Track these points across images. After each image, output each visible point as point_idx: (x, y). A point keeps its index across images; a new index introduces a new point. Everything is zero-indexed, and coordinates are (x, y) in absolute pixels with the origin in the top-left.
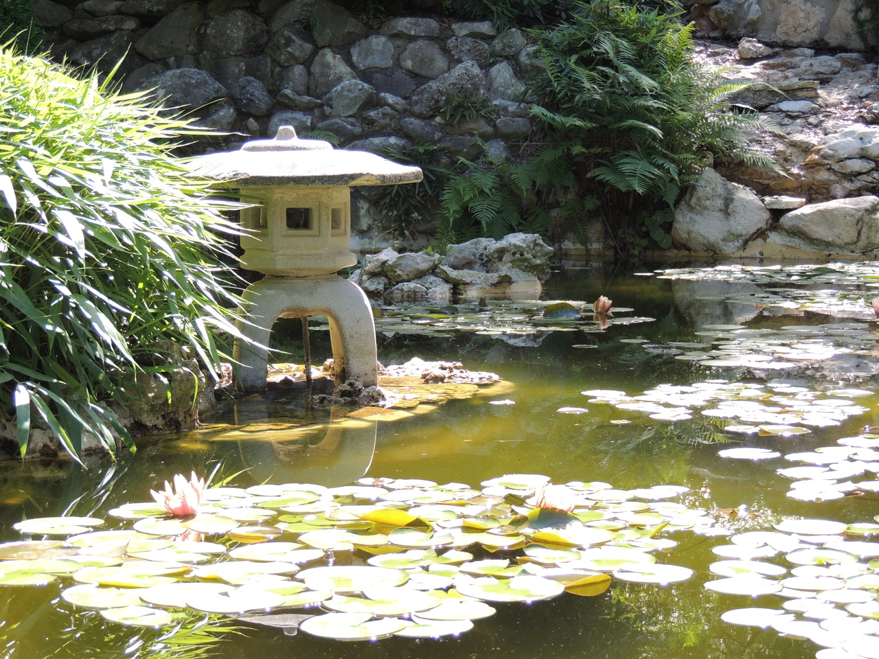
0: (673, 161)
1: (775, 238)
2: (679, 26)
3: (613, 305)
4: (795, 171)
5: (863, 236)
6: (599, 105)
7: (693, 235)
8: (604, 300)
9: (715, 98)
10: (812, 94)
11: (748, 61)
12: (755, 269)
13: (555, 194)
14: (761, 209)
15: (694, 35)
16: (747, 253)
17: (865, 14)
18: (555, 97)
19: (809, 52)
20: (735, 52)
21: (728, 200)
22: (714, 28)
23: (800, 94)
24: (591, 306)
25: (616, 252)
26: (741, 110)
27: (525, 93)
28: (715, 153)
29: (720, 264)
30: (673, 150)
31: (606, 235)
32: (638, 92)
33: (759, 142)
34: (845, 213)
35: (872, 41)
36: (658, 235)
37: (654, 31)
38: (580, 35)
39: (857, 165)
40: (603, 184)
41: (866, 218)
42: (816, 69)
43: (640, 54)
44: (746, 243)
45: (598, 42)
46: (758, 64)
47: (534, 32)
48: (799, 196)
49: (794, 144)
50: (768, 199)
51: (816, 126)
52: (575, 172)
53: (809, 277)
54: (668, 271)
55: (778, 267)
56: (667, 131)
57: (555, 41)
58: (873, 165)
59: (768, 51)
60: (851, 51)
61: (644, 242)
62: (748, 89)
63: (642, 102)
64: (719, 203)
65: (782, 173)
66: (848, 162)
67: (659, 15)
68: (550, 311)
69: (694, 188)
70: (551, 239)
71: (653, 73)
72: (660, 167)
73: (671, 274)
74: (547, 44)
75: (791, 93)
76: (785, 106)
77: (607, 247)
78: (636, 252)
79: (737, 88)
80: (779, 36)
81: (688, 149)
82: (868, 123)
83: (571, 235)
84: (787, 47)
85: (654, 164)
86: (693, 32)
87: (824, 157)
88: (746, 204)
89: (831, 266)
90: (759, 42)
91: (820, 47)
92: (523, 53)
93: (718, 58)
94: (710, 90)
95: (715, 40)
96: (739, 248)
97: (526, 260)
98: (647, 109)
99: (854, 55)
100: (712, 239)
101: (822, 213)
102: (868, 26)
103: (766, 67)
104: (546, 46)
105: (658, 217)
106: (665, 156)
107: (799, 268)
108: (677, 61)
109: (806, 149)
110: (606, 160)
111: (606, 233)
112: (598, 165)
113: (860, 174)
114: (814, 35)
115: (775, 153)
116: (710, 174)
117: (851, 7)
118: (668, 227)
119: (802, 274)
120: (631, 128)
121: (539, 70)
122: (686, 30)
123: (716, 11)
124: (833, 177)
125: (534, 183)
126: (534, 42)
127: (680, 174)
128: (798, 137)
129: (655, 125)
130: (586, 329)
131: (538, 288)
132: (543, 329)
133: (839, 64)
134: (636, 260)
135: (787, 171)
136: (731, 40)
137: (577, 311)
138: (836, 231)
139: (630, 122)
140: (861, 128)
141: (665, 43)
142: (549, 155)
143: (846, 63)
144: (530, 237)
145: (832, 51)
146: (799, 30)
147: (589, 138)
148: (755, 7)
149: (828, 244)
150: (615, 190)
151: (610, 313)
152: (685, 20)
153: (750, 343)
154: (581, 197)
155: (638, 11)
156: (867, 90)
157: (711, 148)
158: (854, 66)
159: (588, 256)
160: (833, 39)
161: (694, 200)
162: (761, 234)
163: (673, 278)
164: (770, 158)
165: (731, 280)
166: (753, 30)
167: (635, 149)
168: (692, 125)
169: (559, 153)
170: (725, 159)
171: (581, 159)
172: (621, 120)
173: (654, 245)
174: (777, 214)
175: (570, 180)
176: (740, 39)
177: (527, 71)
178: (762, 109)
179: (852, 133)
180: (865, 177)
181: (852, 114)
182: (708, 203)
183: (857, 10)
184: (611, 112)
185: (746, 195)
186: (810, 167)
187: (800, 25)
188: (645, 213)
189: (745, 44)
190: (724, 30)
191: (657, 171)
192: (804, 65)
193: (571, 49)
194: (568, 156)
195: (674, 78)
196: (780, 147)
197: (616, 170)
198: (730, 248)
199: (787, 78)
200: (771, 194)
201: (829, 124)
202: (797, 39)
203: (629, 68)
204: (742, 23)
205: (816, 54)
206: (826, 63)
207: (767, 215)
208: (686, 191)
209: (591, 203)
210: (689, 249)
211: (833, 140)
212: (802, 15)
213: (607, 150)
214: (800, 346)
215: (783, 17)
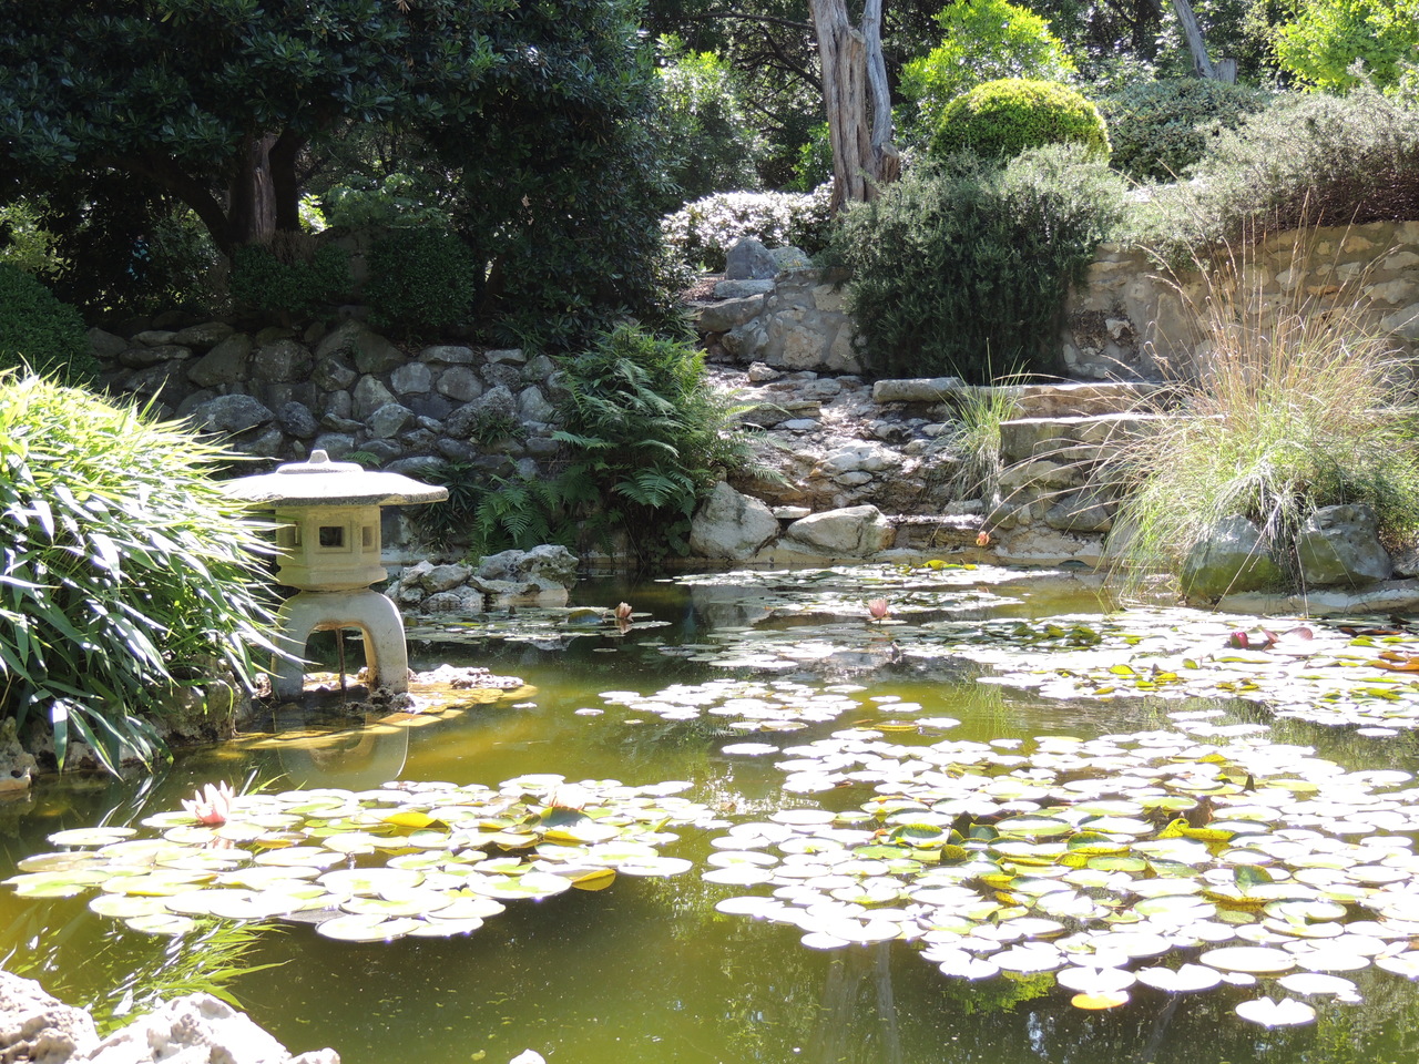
0: (689, 476)
1: (783, 545)
2: (694, 352)
3: (632, 611)
4: (801, 483)
5: (863, 542)
6: (619, 427)
7: (709, 544)
8: (624, 606)
9: (726, 417)
10: (815, 413)
11: (757, 383)
12: (766, 574)
13: (582, 508)
14: (770, 519)
15: (707, 360)
16: (759, 559)
17: (861, 341)
18: (579, 418)
19: (813, 375)
20: (745, 375)
21: (741, 511)
22: (727, 353)
23: (804, 413)
24: (612, 612)
25: (639, 561)
26: (750, 428)
27: (553, 415)
28: (728, 468)
29: (735, 570)
30: (689, 466)
31: (629, 545)
32: (656, 413)
33: (768, 457)
34: (845, 521)
35: (868, 365)
36: (677, 544)
37: (670, 358)
38: (602, 361)
39: (856, 477)
40: (625, 498)
41: (865, 526)
42: (819, 390)
43: (657, 379)
44: (757, 550)
45: (618, 368)
46: (765, 386)
47: (560, 359)
48: (805, 506)
49: (799, 459)
50: (776, 509)
51: (819, 442)
52: (601, 488)
53: (814, 580)
54: (686, 577)
55: (786, 572)
56: (682, 447)
57: (580, 367)
58: (870, 477)
59: (775, 374)
60: (850, 374)
61: (665, 551)
62: (757, 409)
63: (659, 422)
64: (732, 514)
65: (789, 485)
66: (848, 475)
67: (675, 342)
68: (574, 618)
69: (709, 500)
70: (577, 548)
71: (670, 395)
72: (676, 482)
73: (689, 580)
74: (572, 370)
75: (796, 413)
76: (791, 424)
77: (630, 556)
78: (657, 560)
79: (747, 409)
80: (785, 361)
81: (703, 464)
82: (865, 439)
83: (597, 545)
84: (792, 370)
85: (671, 479)
86: (705, 358)
87: (826, 470)
88: (756, 514)
89: (834, 570)
90: (768, 366)
91: (822, 371)
92: (552, 378)
93: (731, 381)
94: (722, 410)
95: (727, 365)
96: (751, 555)
97: (553, 570)
98: (665, 428)
99: (853, 378)
100: (727, 547)
101: (825, 521)
102: (865, 352)
103: (772, 388)
104: (572, 372)
105: (677, 528)
106: (682, 472)
107: (805, 572)
108: (690, 383)
109: (810, 463)
110: (628, 476)
111: (630, 543)
112: (621, 480)
113: (859, 485)
114: (817, 360)
115: (783, 468)
116: (723, 487)
117: (848, 334)
118: (686, 536)
119: (808, 578)
120: (651, 446)
121: (566, 393)
122: (701, 354)
123: (728, 339)
124: (835, 489)
125: (562, 497)
126: (561, 369)
127: (696, 487)
128: (803, 453)
129: (672, 444)
130: (607, 634)
131: (565, 596)
132: (567, 634)
133: (839, 386)
134: (657, 567)
135: (793, 483)
136: (741, 365)
137: (600, 617)
138: (839, 538)
139: (649, 441)
140: (859, 444)
141: (680, 368)
142: (574, 471)
143: (845, 385)
144: (556, 548)
145: (833, 374)
146: (803, 355)
147: (610, 456)
148: (764, 335)
149: (832, 550)
150: (636, 504)
151: (630, 618)
152: (699, 346)
153: (757, 645)
154: (606, 510)
155: (656, 338)
156: (864, 409)
157: (724, 463)
158: (852, 388)
159: (613, 564)
160: (833, 364)
161: (709, 511)
162: (771, 541)
163: (690, 584)
164: (778, 471)
165: (743, 584)
166: (761, 355)
167: (654, 466)
168: (707, 442)
169: (584, 469)
170: (737, 473)
171: (604, 475)
172: (641, 439)
173: (673, 553)
174: (785, 523)
175: (595, 495)
176: (750, 363)
177: (555, 395)
178: (770, 428)
179: (852, 448)
180: (863, 488)
181: (852, 431)
182: (722, 514)
183: (854, 338)
184: (631, 431)
185: (756, 506)
186: (814, 479)
187: (804, 351)
188: (664, 524)
189: (755, 368)
190: (736, 355)
191: (674, 486)
192: (808, 387)
193: (594, 374)
194: (592, 472)
195: (689, 399)
196: (787, 462)
197: (635, 484)
198: (743, 555)
199: (793, 398)
200: (780, 505)
201: (831, 440)
202: (801, 364)
203: (647, 392)
204: (752, 349)
205: (819, 377)
206: (828, 385)
207: (776, 524)
208: (702, 503)
209: (615, 515)
210: (706, 557)
211: (835, 454)
212: (805, 341)
213: (628, 466)
214: (802, 645)
215: (788, 344)
